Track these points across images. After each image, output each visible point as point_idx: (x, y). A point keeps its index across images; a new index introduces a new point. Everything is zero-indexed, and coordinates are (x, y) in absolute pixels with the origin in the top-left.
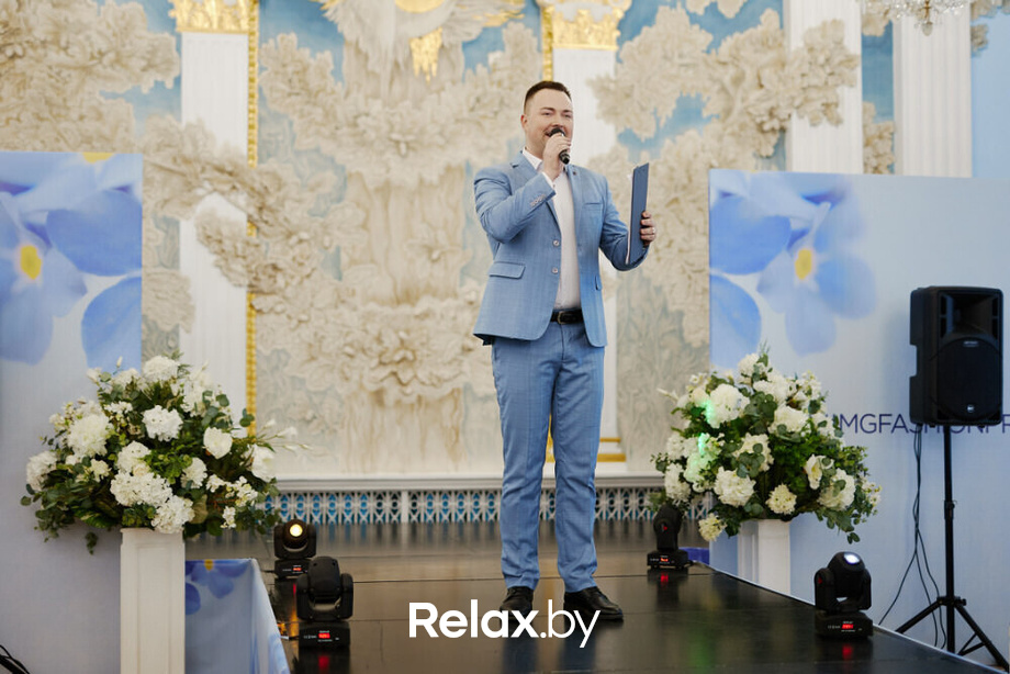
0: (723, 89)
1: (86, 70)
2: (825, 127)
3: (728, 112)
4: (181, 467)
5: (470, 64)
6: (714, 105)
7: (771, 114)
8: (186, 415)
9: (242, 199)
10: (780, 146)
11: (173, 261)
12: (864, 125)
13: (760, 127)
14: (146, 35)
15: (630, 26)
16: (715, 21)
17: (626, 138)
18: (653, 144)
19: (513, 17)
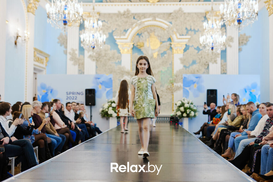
0: (199, 59)
1: (109, 60)
2: (215, 64)
3: (200, 62)
5: (162, 56)
6: (198, 61)
7: (207, 62)
10: (208, 67)
12: (221, 64)
13: (205, 64)
14: (117, 54)
15: (185, 50)
16: (198, 49)
17: (185, 66)
18: (188, 67)
19: (168, 49)
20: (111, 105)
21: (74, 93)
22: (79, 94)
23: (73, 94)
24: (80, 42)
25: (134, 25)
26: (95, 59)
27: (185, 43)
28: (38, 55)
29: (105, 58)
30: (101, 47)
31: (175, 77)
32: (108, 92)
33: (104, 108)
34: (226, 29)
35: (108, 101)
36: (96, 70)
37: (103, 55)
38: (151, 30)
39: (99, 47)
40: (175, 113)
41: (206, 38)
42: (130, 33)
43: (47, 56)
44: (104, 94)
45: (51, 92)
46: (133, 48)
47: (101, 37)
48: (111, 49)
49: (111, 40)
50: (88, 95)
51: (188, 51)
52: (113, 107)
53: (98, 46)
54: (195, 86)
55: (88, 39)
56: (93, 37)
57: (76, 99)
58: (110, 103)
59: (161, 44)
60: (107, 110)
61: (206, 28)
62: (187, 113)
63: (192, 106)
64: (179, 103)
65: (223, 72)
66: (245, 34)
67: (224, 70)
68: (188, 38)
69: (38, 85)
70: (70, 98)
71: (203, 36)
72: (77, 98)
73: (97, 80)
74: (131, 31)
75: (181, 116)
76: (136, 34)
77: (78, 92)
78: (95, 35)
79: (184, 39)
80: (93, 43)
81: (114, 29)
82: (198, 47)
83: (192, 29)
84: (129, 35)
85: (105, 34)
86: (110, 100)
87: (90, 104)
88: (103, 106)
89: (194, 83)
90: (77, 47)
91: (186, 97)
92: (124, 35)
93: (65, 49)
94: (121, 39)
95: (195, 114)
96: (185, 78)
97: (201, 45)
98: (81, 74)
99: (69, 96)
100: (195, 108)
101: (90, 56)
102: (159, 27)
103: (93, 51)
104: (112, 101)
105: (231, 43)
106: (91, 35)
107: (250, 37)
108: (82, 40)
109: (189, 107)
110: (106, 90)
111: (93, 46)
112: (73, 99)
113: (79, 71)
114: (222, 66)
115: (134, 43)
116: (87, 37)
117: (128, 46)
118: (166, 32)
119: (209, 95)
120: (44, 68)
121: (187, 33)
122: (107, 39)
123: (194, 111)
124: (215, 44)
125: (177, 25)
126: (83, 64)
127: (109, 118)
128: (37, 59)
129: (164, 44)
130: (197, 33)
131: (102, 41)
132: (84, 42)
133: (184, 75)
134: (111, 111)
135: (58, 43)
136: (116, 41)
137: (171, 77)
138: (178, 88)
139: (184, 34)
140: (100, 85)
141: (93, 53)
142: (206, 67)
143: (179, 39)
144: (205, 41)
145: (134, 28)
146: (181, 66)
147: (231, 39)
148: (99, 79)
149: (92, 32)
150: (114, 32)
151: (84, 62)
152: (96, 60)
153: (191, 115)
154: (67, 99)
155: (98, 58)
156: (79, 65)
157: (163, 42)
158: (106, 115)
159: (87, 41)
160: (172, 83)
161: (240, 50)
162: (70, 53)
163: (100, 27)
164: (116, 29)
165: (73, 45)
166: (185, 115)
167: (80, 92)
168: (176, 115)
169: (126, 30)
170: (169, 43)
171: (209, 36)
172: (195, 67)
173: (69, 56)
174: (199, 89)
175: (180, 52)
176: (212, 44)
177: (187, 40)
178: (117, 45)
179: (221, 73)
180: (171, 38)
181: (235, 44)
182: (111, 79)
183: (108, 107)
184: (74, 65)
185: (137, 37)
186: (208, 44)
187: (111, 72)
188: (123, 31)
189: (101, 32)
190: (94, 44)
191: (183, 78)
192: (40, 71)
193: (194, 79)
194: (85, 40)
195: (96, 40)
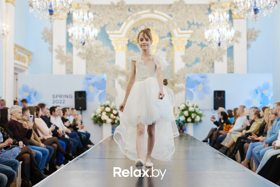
0: (203, 56)
1: (101, 58)
2: (221, 62)
3: (204, 60)
4: (110, 115)
6: (201, 59)
7: (211, 60)
8: (111, 109)
9: (125, 76)
10: (213, 66)
11: (114, 86)
12: (228, 62)
13: (209, 62)
14: (110, 52)
15: (187, 47)
16: (202, 45)
17: (187, 65)
18: (191, 66)
19: (168, 46)
20: (105, 109)
21: (62, 96)
22: (67, 97)
23: (60, 97)
24: (68, 37)
25: (129, 18)
26: (85, 56)
27: (187, 39)
28: (19, 53)
29: (96, 56)
30: (93, 43)
31: (176, 77)
32: (100, 95)
33: (96, 113)
34: (232, 22)
35: (101, 105)
36: (87, 70)
37: (94, 52)
38: (148, 24)
39: (90, 43)
40: (178, 118)
41: (213, 32)
42: (125, 27)
43: (29, 54)
44: (96, 97)
45: (35, 95)
46: (128, 45)
47: (92, 31)
48: (103, 46)
49: (104, 36)
50: (77, 97)
51: (190, 48)
52: (107, 112)
53: (88, 41)
54: (200, 87)
55: (77, 33)
56: (83, 32)
57: (63, 103)
58: (103, 107)
59: (160, 40)
60: (100, 115)
61: (211, 21)
62: (191, 118)
63: (197, 110)
64: (182, 107)
65: (229, 71)
66: (253, 29)
67: (230, 69)
68: (190, 33)
69: (20, 86)
70: (57, 102)
71: (209, 30)
72: (65, 102)
73: (89, 81)
74: (126, 25)
75: (185, 121)
76: (132, 28)
77: (67, 95)
78: (86, 28)
79: (186, 33)
80: (83, 38)
81: (106, 23)
82: (201, 43)
83: (195, 22)
84: (123, 29)
85: (97, 28)
86: (103, 104)
87: (80, 108)
88: (96, 111)
89: (199, 83)
90: (64, 43)
91: (190, 100)
92: (118, 30)
93: (50, 46)
94: (115, 34)
95: (200, 119)
96: (188, 77)
97: (206, 40)
98: (69, 73)
99: (55, 99)
100: (200, 112)
101: (80, 54)
102: (157, 20)
103: (83, 47)
104: (106, 105)
105: (238, 39)
106: (81, 29)
107: (259, 31)
108: (70, 35)
109: (193, 111)
110: (98, 92)
111: (83, 42)
112: (60, 103)
113: (67, 70)
114: (228, 64)
115: (130, 39)
116: (76, 31)
117: (122, 42)
118: (165, 26)
119: (216, 97)
120: (27, 68)
121: (189, 27)
122: (98, 34)
123: (199, 115)
124: (222, 39)
125: (177, 18)
126: (71, 63)
127: (102, 124)
128: (18, 57)
129: (163, 39)
130: (200, 27)
131: (93, 36)
132: (73, 37)
133: (187, 75)
134: (104, 117)
135: (42, 38)
136: (108, 36)
137: (172, 77)
138: (180, 90)
139: (186, 29)
140: (91, 87)
141: (83, 50)
142: (211, 66)
143: (180, 34)
144: (211, 35)
145: (129, 21)
146: (183, 65)
147: (238, 34)
148: (90, 79)
149: (82, 25)
150: (106, 27)
151: (72, 60)
152: (87, 58)
153: (196, 120)
154: (53, 103)
155: (88, 56)
156: (67, 64)
157: (162, 38)
158: (98, 121)
159: (76, 36)
160: (172, 84)
161: (248, 46)
162: (56, 50)
163: (90, 20)
164: (109, 22)
165: (59, 40)
166: (189, 120)
167: (69, 95)
168: (179, 120)
169: (121, 23)
170: (168, 38)
171: (215, 30)
172: (198, 65)
173: (55, 54)
174: (205, 90)
175: (181, 49)
176: (219, 39)
177: (189, 36)
178: (110, 41)
179: (228, 72)
180: (171, 33)
181: (243, 39)
182: (104, 79)
183: (102, 112)
184: (61, 63)
185: (133, 32)
186: (215, 39)
187: (103, 72)
188: (116, 25)
189: (92, 25)
190: (85, 40)
191: (186, 77)
192: (22, 71)
193: (199, 79)
194: (74, 34)
195: (86, 35)
